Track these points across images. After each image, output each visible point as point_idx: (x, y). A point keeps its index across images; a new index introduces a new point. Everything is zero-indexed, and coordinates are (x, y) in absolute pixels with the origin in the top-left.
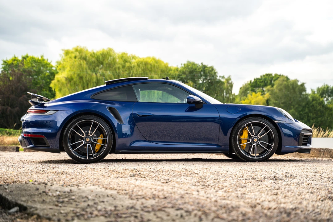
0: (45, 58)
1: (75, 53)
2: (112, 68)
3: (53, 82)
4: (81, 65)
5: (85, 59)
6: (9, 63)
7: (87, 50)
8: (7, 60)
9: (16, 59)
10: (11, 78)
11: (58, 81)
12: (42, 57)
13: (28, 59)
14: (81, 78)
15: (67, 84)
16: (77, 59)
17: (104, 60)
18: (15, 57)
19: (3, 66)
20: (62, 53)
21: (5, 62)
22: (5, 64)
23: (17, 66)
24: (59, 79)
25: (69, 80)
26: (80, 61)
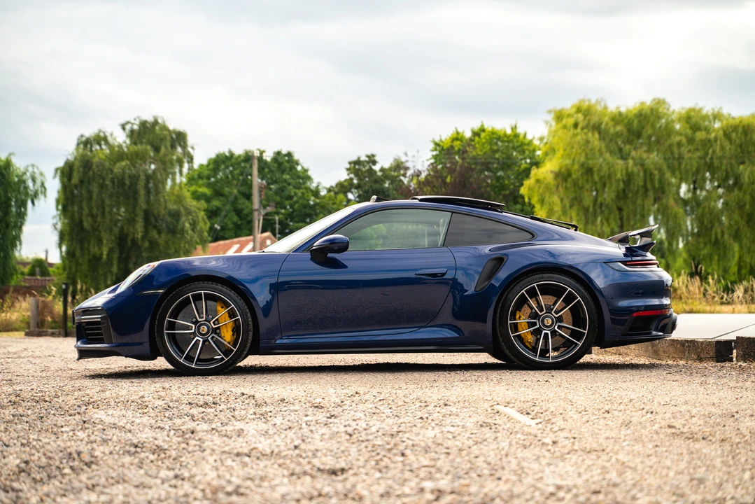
0: (520, 130)
1: (576, 116)
2: (663, 144)
3: (527, 183)
4: (588, 142)
5: (597, 128)
6: (445, 147)
8: (441, 140)
9: (460, 136)
10: (448, 179)
11: (538, 181)
12: (514, 128)
13: (483, 135)
14: (588, 171)
15: (558, 185)
16: (579, 130)
17: (643, 128)
18: (458, 133)
19: (435, 153)
20: (550, 118)
21: (437, 144)
22: (438, 148)
23: (462, 151)
24: (542, 177)
25: (563, 176)
26: (586, 134)
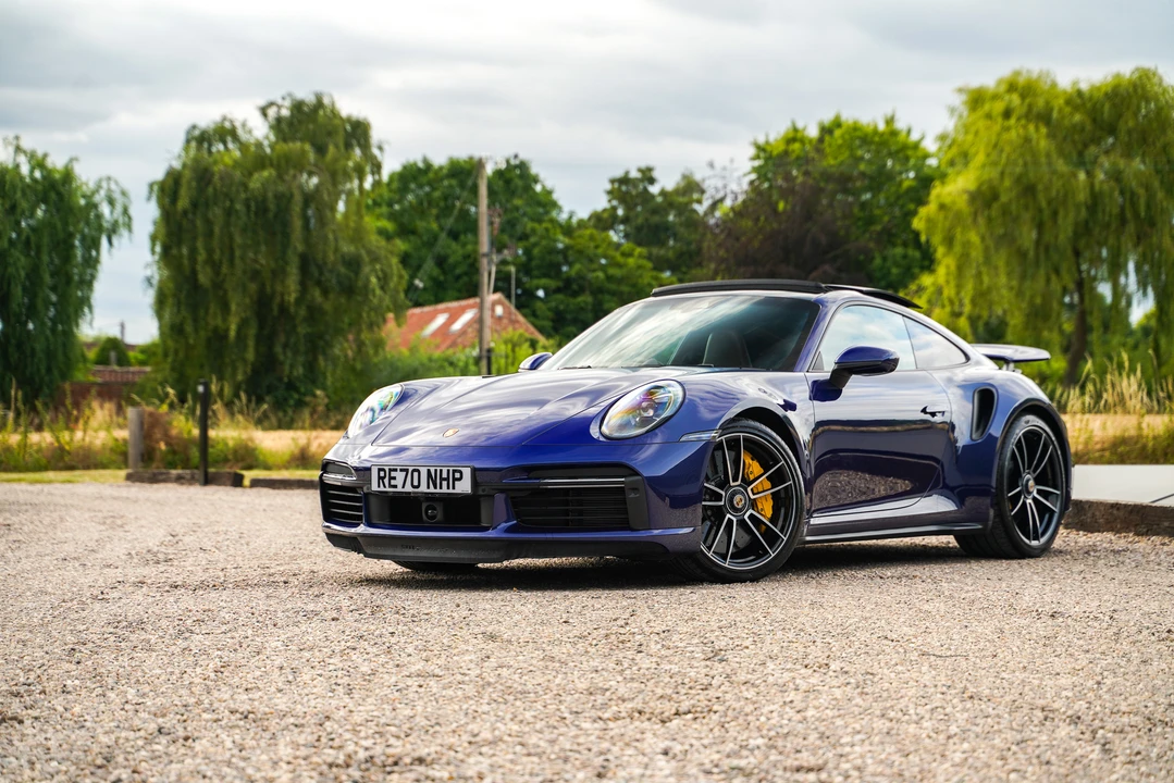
0: (900, 125)
1: (1007, 97)
2: (1154, 143)
3: (923, 211)
4: (1027, 140)
5: (1044, 117)
6: (775, 153)
7: (1054, 85)
8: (767, 143)
9: (799, 135)
10: (781, 206)
11: (942, 207)
12: (890, 121)
13: (838, 133)
14: (1028, 190)
15: (975, 214)
16: (1012, 121)
17: (1120, 116)
18: (795, 130)
19: (757, 163)
20: (958, 101)
21: (760, 148)
22: (762, 155)
23: (803, 160)
24: (947, 200)
25: (984, 198)
26: (1025, 127)
